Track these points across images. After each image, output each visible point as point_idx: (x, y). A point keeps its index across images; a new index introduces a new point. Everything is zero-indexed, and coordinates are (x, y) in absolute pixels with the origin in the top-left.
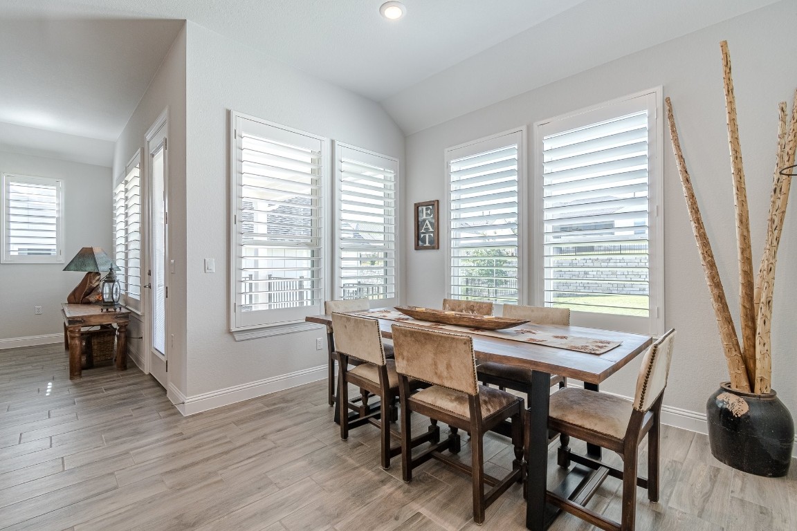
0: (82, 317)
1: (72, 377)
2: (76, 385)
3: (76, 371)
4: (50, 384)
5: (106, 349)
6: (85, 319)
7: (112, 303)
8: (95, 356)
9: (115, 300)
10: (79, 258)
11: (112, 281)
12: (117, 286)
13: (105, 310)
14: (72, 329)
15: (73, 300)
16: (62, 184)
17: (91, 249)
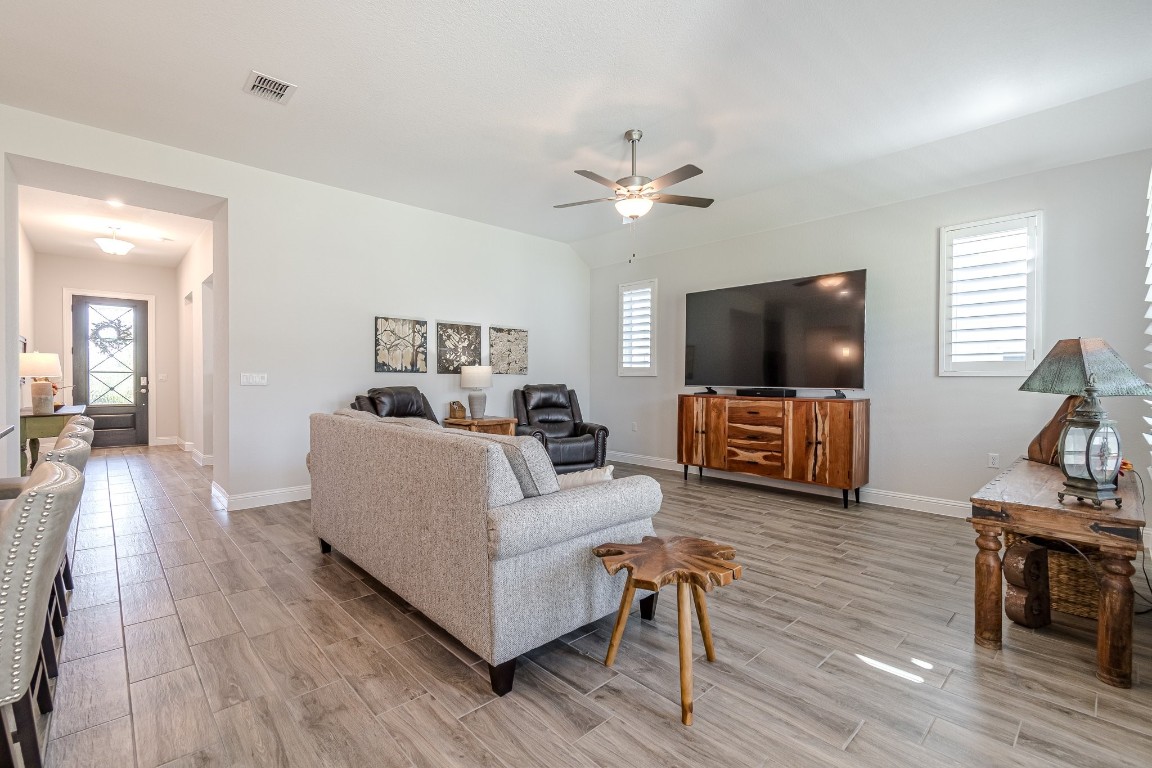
0: (1006, 507)
1: (980, 641)
3: (987, 628)
5: (1091, 593)
6: (1010, 512)
7: (1089, 484)
8: (1060, 599)
9: (1098, 477)
10: (1051, 363)
11: (1092, 424)
12: (1107, 438)
13: (1071, 499)
14: (980, 527)
15: (1037, 455)
16: (1039, 219)
17: (1077, 342)
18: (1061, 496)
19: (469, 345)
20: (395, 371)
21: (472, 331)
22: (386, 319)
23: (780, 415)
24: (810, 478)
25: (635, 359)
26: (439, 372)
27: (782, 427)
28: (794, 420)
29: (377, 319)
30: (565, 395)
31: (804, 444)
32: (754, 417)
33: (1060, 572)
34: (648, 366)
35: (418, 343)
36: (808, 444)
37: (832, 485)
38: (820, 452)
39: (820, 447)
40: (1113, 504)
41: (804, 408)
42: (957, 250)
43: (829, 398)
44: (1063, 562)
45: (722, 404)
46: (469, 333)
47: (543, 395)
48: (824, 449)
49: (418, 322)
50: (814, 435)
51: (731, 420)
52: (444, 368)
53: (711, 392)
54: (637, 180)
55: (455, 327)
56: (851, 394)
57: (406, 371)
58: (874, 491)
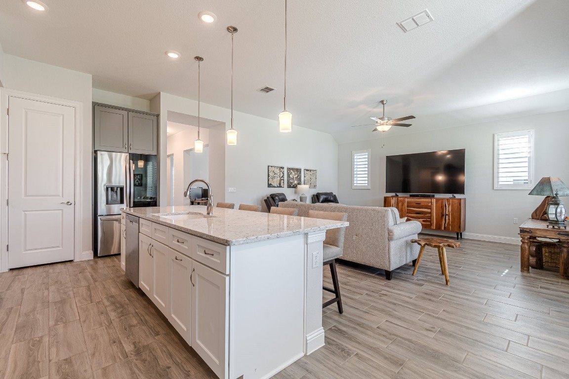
0: (530, 229)
1: (522, 270)
2: (524, 277)
3: (525, 266)
4: (507, 271)
5: (556, 259)
6: (532, 231)
7: (556, 222)
8: (546, 261)
9: (560, 220)
10: (540, 186)
11: (557, 204)
12: (562, 209)
13: (551, 227)
14: (522, 236)
15: (535, 217)
16: (532, 132)
17: (549, 179)
18: (548, 226)
19: (298, 176)
20: (274, 187)
21: (298, 171)
22: (272, 167)
23: (430, 204)
24: (443, 228)
25: (358, 182)
26: (288, 188)
27: (431, 209)
28: (436, 206)
29: (268, 166)
30: (333, 197)
31: (441, 215)
32: (418, 205)
33: (546, 253)
34: (367, 185)
35: (281, 176)
36: (442, 215)
37: (453, 231)
38: (447, 218)
39: (447, 216)
40: (564, 228)
41: (440, 202)
42: (501, 143)
43: (450, 198)
44: (547, 249)
45: (404, 200)
46: (297, 172)
47: (325, 197)
48: (449, 217)
49: (281, 168)
50: (445, 212)
51: (408, 206)
52: (289, 186)
53: (397, 195)
54: (386, 118)
55: (293, 169)
56: (458, 196)
57: (278, 187)
58: (467, 233)
